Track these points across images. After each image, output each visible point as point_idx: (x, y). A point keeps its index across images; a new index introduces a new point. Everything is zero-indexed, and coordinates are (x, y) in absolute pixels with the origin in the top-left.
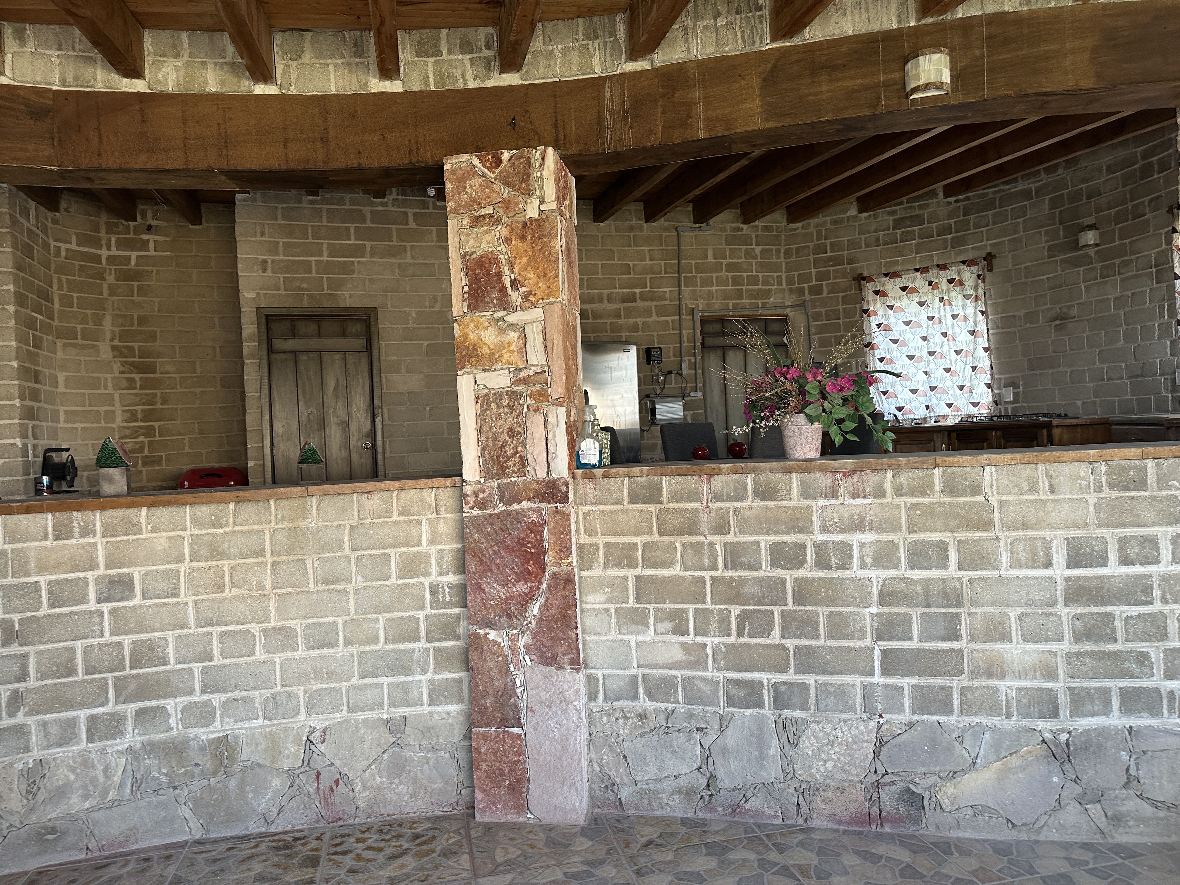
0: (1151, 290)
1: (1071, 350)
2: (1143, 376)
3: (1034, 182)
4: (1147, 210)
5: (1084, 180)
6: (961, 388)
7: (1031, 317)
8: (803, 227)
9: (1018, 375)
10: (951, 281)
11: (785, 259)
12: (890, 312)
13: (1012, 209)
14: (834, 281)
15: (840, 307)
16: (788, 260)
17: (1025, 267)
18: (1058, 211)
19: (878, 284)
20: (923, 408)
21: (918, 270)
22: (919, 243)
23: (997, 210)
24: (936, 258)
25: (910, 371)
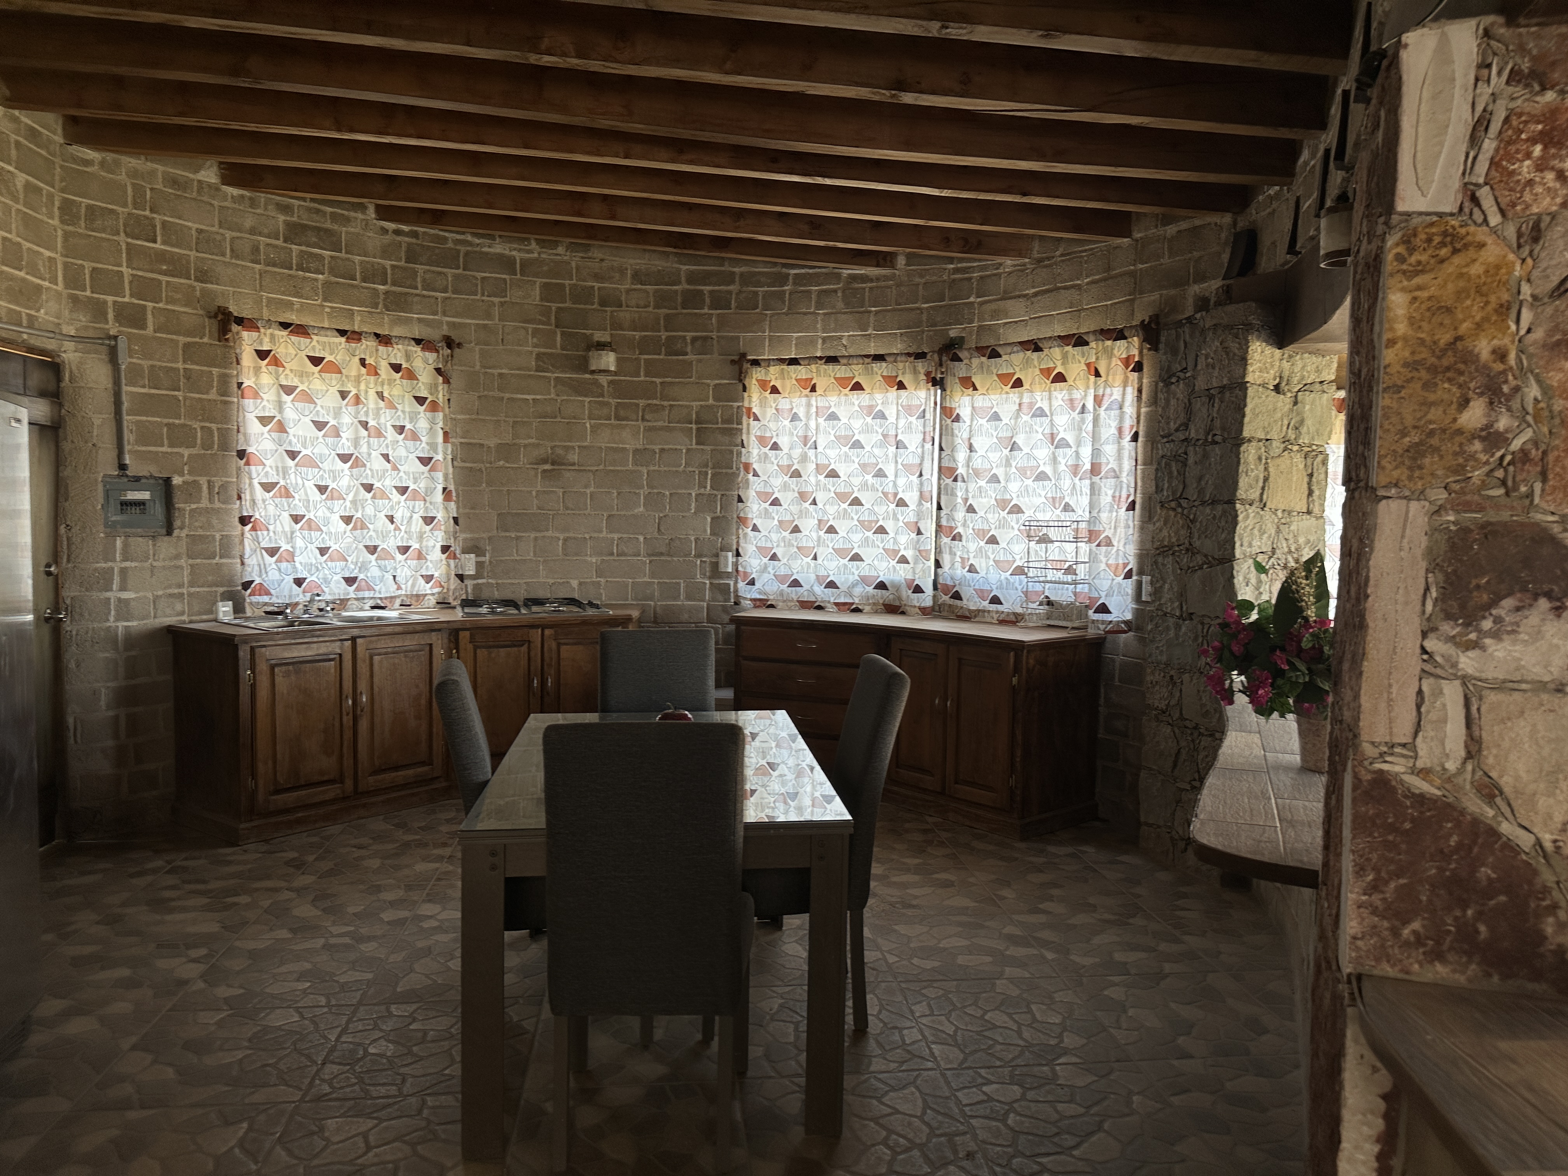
0: (688, 450)
1: (567, 509)
2: (668, 555)
3: (520, 250)
4: (689, 349)
5: (597, 277)
6: (404, 550)
7: (506, 451)
9: (485, 535)
10: (397, 368)
11: (62, 222)
12: (287, 399)
13: (483, 278)
14: (169, 307)
15: (180, 365)
16: (71, 228)
17: (500, 375)
18: (554, 306)
19: (266, 340)
20: (338, 582)
21: (342, 333)
22: (331, 283)
23: (460, 271)
24: (357, 318)
25: (320, 514)
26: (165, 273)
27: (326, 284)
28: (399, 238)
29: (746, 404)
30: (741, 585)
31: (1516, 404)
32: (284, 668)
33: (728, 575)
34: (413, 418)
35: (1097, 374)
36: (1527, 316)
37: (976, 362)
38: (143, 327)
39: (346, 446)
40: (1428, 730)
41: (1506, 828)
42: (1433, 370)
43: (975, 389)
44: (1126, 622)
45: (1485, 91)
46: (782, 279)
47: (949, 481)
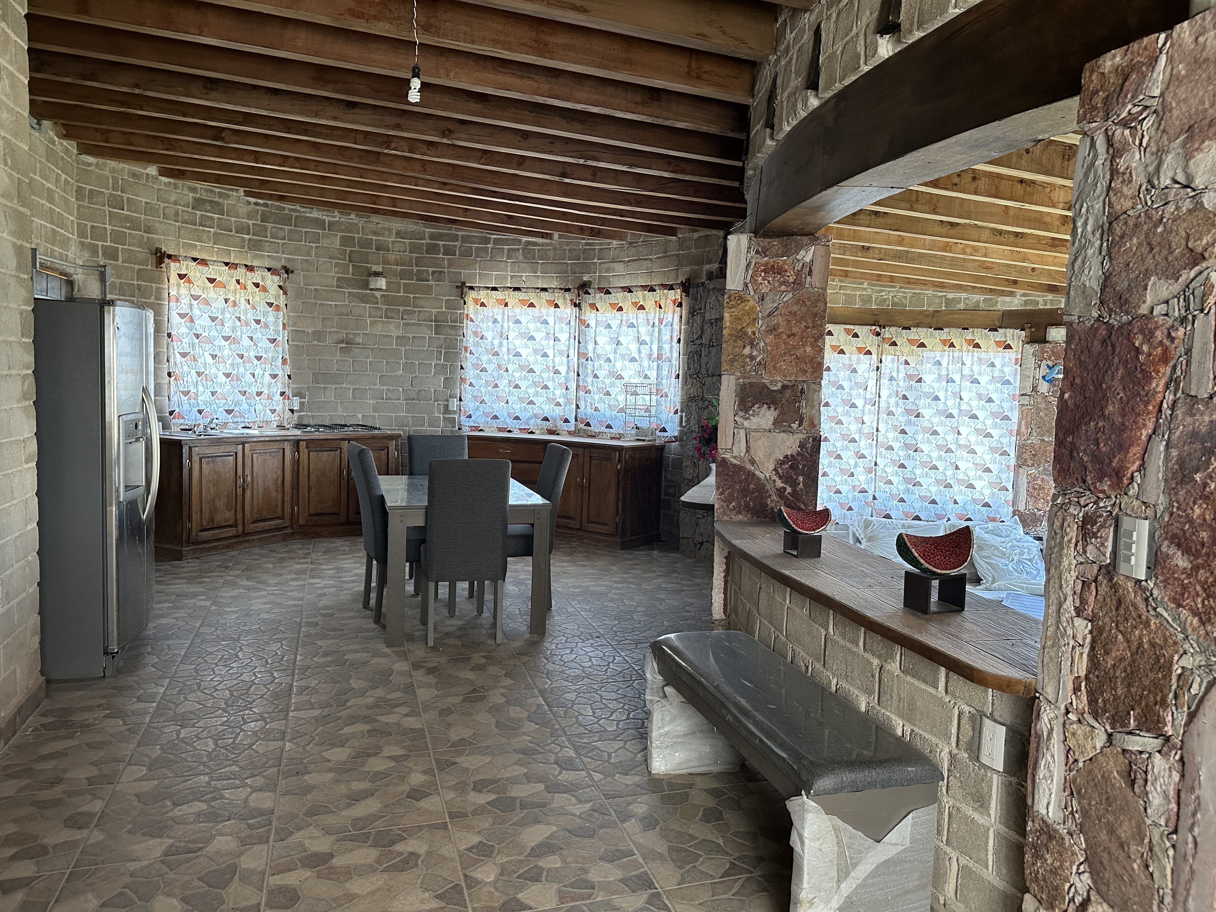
0: (430, 338)
1: (355, 371)
2: (417, 400)
3: (328, 216)
4: (431, 277)
5: (375, 233)
6: (259, 394)
7: (319, 335)
8: (97, 165)
9: (305, 386)
10: (257, 285)
11: (77, 199)
12: (195, 303)
13: (306, 232)
14: (130, 248)
15: (135, 282)
16: (81, 203)
17: (315, 289)
18: (348, 249)
19: (184, 267)
20: (221, 412)
21: (227, 264)
22: (218, 234)
23: (293, 227)
24: (233, 255)
25: (212, 371)
26: (129, 228)
27: (215, 234)
28: (257, 207)
29: (466, 312)
30: (463, 418)
31: (758, 348)
32: (207, 460)
33: (454, 412)
34: (265, 315)
35: (660, 307)
36: (760, 322)
37: (598, 295)
38: (117, 260)
39: (227, 332)
40: (736, 445)
41: (757, 473)
42: (736, 336)
43: (598, 310)
44: (675, 437)
45: (750, 256)
46: (487, 241)
47: (584, 360)
